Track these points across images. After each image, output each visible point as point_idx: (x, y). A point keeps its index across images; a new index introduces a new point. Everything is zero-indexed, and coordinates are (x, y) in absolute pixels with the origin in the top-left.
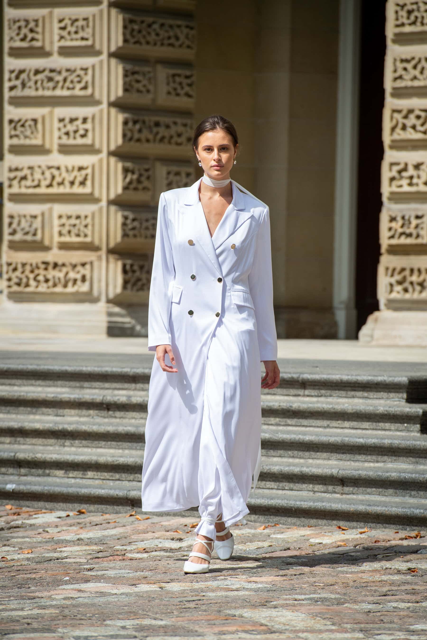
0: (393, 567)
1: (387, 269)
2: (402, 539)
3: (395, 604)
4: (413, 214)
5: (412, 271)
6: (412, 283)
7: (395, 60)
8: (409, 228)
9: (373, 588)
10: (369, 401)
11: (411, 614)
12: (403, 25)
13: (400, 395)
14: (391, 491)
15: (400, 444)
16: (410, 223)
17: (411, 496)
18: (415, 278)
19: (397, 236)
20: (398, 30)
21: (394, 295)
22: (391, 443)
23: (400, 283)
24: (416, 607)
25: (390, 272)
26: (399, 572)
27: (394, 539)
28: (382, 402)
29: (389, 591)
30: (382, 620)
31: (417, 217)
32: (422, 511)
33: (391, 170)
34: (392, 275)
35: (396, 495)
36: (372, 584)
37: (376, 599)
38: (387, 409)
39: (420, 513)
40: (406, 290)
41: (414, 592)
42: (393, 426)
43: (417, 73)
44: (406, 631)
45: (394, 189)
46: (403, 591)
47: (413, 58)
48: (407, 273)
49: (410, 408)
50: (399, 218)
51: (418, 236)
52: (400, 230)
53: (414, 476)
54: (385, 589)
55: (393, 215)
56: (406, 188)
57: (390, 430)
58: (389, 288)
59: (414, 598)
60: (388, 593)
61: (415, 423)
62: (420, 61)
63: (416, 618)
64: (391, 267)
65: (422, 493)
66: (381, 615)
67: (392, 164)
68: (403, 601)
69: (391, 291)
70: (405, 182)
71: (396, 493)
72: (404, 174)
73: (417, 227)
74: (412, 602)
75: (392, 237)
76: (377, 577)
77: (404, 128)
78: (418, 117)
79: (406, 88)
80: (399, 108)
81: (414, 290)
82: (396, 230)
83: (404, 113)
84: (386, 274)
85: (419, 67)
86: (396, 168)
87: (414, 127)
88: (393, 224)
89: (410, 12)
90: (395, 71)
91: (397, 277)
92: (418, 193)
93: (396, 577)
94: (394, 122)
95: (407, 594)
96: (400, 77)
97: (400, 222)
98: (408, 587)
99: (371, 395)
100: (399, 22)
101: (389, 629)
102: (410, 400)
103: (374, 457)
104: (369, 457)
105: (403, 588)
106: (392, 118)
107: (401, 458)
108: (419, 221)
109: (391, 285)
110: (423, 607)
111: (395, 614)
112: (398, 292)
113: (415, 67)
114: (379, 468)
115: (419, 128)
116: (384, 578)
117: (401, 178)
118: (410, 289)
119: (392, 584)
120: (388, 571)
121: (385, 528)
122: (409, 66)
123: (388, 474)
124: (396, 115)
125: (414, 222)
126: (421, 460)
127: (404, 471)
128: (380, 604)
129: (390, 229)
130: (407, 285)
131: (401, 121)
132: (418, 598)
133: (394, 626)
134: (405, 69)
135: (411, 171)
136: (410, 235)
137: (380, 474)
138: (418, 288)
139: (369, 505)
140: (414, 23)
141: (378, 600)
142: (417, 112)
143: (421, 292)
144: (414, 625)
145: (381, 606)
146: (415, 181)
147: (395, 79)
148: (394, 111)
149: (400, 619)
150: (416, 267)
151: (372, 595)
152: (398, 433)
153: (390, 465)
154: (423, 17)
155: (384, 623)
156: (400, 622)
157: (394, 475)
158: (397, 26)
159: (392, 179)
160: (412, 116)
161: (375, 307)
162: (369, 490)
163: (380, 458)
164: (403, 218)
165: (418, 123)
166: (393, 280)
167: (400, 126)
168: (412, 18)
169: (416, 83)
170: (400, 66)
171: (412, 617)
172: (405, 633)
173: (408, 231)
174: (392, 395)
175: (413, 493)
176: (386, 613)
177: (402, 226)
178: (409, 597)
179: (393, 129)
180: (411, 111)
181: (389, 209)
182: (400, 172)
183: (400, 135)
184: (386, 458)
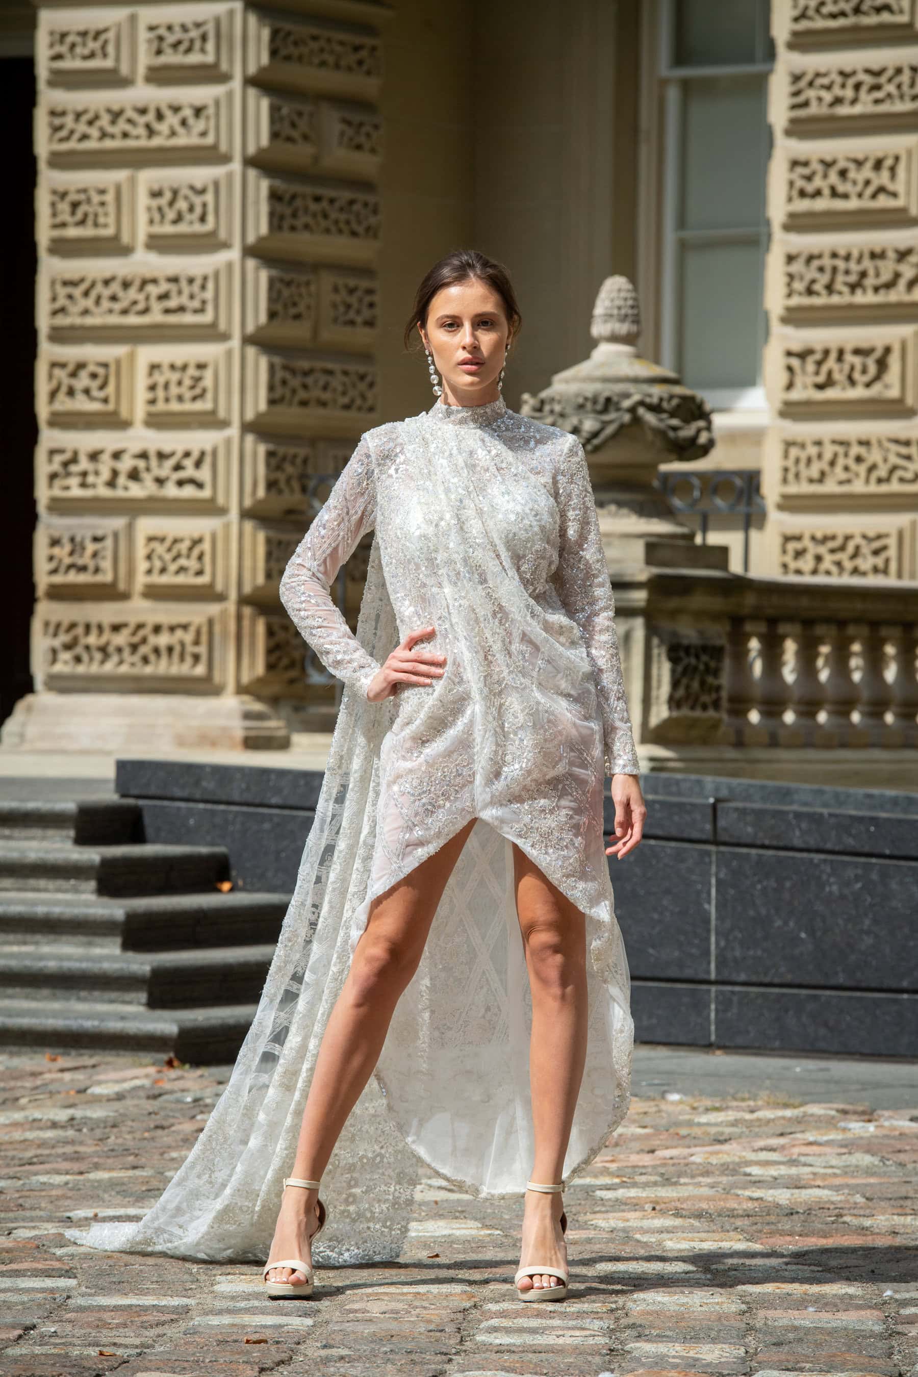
0: (45, 1117)
1: (47, 624)
2: (62, 1070)
3: (43, 1179)
4: (89, 535)
5: (88, 628)
6: (87, 648)
7: (53, 283)
8: (82, 555)
9: (10, 1154)
10: (12, 844)
11: (70, 1194)
12: (63, 225)
13: (64, 833)
14: (46, 992)
15: (61, 914)
16: (83, 549)
17: (79, 999)
18: (92, 640)
19: (63, 569)
20: (57, 233)
21: (59, 668)
22: (48, 914)
23: (68, 647)
24: (79, 1181)
25: (51, 630)
26: (54, 1125)
27: (50, 1071)
28: (34, 844)
29: (36, 1156)
30: (21, 1205)
31: (96, 539)
32: (96, 1023)
33: (50, 461)
34: (55, 635)
35: (54, 998)
36: (9, 1147)
37: (11, 1171)
38: (42, 855)
39: (93, 1026)
40: (78, 660)
41: (77, 1157)
42: (51, 884)
43: (89, 303)
44: (59, 1222)
45: (57, 492)
46: (58, 1156)
47: (82, 280)
48: (80, 630)
49: (81, 853)
50: (65, 540)
51: (97, 570)
52: (67, 561)
53: (84, 965)
54: (29, 1154)
55: (56, 534)
56: (76, 492)
57: (46, 890)
58: (50, 656)
59: (76, 1166)
60: (35, 1160)
61: (87, 879)
62: (93, 285)
63: (76, 1200)
64: (54, 619)
65: (96, 994)
66: (20, 1198)
67: (52, 452)
68: (58, 1172)
69: (54, 661)
70: (74, 481)
71: (54, 995)
72: (74, 468)
73: (95, 555)
74: (72, 1174)
75: (54, 571)
76: (17, 1135)
77: (71, 392)
78: (94, 376)
79: (72, 328)
80: (62, 359)
81: (91, 659)
82: (60, 561)
83: (71, 368)
84: (45, 633)
85: (93, 294)
86: (58, 459)
87: (87, 391)
88: (56, 551)
89: (75, 205)
90: (54, 299)
91: (64, 638)
92: (96, 500)
93: (49, 1134)
94: (54, 383)
95: (66, 1160)
96: (62, 310)
97: (68, 548)
98: (69, 1149)
99: (16, 832)
100: (58, 220)
101: (32, 1219)
102: (82, 840)
103: (20, 937)
104: (11, 937)
105: (60, 1151)
106: (50, 376)
107: (64, 938)
108: (97, 546)
109: (54, 652)
110: (89, 1180)
111: (43, 1193)
112: (66, 662)
113: (86, 294)
114: (27, 955)
115: (95, 393)
116: (30, 1135)
117: (68, 474)
118: (85, 657)
119: (42, 1144)
120: (36, 1124)
121: (35, 1052)
122: (77, 292)
123: (41, 964)
124: (57, 372)
125: (91, 547)
126: (98, 940)
127: (69, 958)
128: (19, 1179)
129: (51, 558)
130: (79, 650)
131: (66, 381)
132: (82, 1166)
133: (42, 1213)
134: (70, 297)
135: (84, 464)
136: (83, 569)
137: (28, 963)
138: (98, 656)
139: (10, 1016)
140: (82, 222)
141: (16, 1172)
142: (92, 368)
143: (103, 662)
144: (74, 1210)
145: (21, 1182)
146: (91, 479)
147: (55, 313)
148: (54, 365)
149: (52, 1202)
150: (94, 620)
151: (8, 1166)
152: (60, 896)
153: (46, 949)
154: (96, 215)
155: (23, 1210)
156: (50, 1207)
157: (52, 965)
158: (55, 226)
159: (53, 477)
160: (84, 374)
161: (28, 687)
162: (10, 991)
163: (29, 937)
164: (72, 540)
165: (94, 385)
166: (57, 642)
167: (64, 389)
168: (79, 215)
169: (89, 321)
170: (62, 291)
171: (70, 1198)
172: (58, 1225)
173: (80, 562)
174: (50, 832)
175: (83, 994)
176: (27, 1193)
177: (72, 553)
178: (66, 1165)
179: (53, 394)
180: (81, 366)
181: (49, 526)
182: (66, 464)
183: (64, 404)
184: (38, 937)
